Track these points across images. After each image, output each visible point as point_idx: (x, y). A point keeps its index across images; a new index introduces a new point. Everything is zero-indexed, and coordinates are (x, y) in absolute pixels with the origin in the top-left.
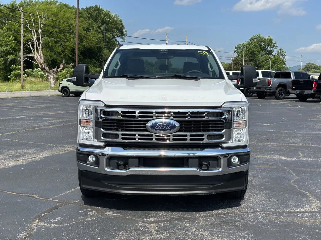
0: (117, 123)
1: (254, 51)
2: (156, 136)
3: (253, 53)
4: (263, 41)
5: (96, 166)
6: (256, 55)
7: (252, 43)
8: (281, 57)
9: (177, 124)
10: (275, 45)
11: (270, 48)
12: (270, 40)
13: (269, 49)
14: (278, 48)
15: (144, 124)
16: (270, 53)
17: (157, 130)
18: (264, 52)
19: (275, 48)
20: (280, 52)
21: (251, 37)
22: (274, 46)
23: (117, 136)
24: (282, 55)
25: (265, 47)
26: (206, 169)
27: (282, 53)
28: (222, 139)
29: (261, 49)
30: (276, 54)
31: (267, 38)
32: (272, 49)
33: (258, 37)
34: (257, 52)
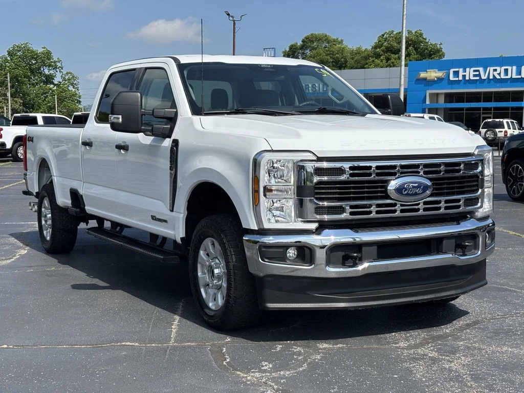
0: (339, 188)
1: (17, 75)
2: (402, 205)
3: (17, 79)
4: (34, 55)
5: (307, 265)
6: (23, 83)
7: (11, 59)
8: (71, 88)
9: (429, 183)
10: (59, 64)
11: (49, 70)
12: (48, 55)
13: (46, 72)
14: (65, 72)
15: (382, 187)
16: (49, 79)
17: (405, 195)
18: (36, 77)
19: (58, 70)
20: (67, 77)
21: (10, 47)
22: (55, 68)
23: (341, 210)
24: (72, 84)
25: (39, 69)
26: (462, 254)
27: (71, 80)
28: (477, 205)
29: (32, 71)
30: (60, 82)
31: (40, 50)
32: (51, 72)
33: (24, 47)
34: (25, 78)
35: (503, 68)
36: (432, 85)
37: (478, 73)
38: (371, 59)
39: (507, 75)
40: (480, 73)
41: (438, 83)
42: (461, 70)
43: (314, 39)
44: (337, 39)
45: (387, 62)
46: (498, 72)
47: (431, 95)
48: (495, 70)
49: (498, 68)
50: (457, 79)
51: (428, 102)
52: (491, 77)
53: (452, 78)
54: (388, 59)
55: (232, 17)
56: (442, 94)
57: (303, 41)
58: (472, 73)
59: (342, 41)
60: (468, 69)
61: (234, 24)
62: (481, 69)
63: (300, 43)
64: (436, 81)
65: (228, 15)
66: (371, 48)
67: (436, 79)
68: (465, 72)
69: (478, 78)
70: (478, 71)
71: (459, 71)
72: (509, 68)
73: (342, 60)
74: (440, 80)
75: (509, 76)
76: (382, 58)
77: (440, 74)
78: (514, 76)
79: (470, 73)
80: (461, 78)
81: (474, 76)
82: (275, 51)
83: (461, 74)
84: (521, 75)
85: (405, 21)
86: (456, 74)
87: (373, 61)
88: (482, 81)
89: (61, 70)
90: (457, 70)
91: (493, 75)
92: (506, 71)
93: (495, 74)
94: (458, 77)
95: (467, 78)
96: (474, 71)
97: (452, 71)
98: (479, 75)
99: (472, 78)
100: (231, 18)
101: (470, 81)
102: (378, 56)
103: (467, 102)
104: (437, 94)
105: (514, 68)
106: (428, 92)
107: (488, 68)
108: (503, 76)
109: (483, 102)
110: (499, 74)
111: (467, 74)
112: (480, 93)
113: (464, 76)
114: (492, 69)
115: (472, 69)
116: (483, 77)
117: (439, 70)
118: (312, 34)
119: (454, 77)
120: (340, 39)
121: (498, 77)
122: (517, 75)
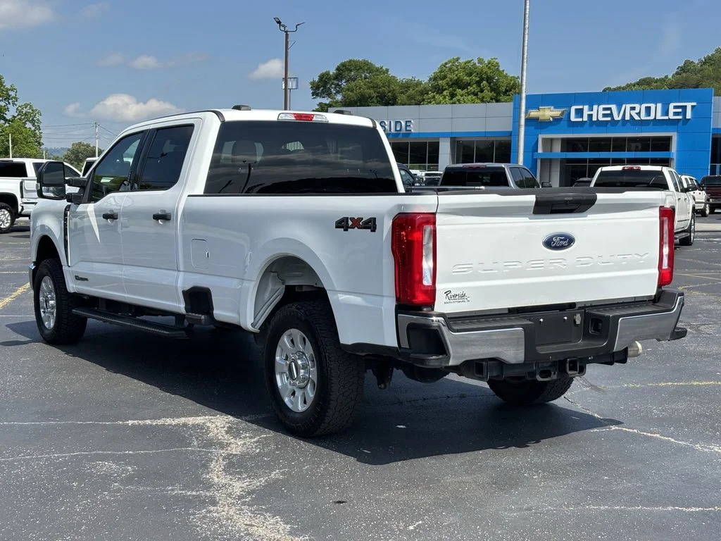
10: (12, 94)
14: (20, 103)
19: (10, 101)
20: (24, 111)
22: (8, 98)
24: (32, 121)
27: (29, 115)
30: (13, 117)
32: (3, 103)
35: (644, 106)
36: (547, 127)
37: (609, 112)
38: (431, 94)
39: (649, 115)
40: (611, 112)
41: (554, 125)
42: (586, 108)
43: (353, 68)
44: (381, 68)
45: (451, 99)
46: (637, 111)
47: (544, 140)
48: (633, 109)
49: (637, 106)
50: (581, 120)
51: (540, 151)
52: (627, 118)
53: (573, 118)
54: (452, 95)
55: (284, 26)
56: (557, 139)
57: (338, 69)
58: (601, 112)
59: (387, 70)
60: (595, 107)
61: (287, 35)
62: (614, 107)
63: (333, 71)
64: (550, 122)
65: (279, 22)
66: (428, 79)
67: (551, 119)
68: (592, 110)
69: (609, 119)
70: (610, 109)
71: (583, 109)
72: (653, 106)
73: (390, 94)
74: (557, 120)
75: (652, 117)
76: (445, 93)
77: (557, 113)
78: (659, 117)
79: (598, 112)
80: (585, 118)
81: (605, 115)
82: (297, 82)
83: (586, 112)
84: (668, 115)
85: (526, 36)
86: (579, 113)
87: (434, 97)
88: (614, 122)
89: (16, 103)
90: (581, 107)
91: (630, 114)
92: (648, 109)
93: (633, 113)
94: (582, 117)
95: (594, 119)
96: (605, 109)
97: (573, 109)
98: (611, 115)
99: (601, 118)
100: (282, 28)
101: (598, 123)
102: (439, 90)
103: (591, 150)
104: (552, 140)
105: (659, 106)
106: (541, 137)
107: (624, 106)
108: (643, 117)
109: (613, 151)
110: (639, 114)
111: (594, 113)
112: (608, 139)
113: (590, 116)
114: (628, 106)
115: (602, 107)
116: (617, 118)
117: (555, 108)
118: (350, 61)
119: (576, 117)
120: (384, 68)
121: (637, 118)
122: (662, 115)
